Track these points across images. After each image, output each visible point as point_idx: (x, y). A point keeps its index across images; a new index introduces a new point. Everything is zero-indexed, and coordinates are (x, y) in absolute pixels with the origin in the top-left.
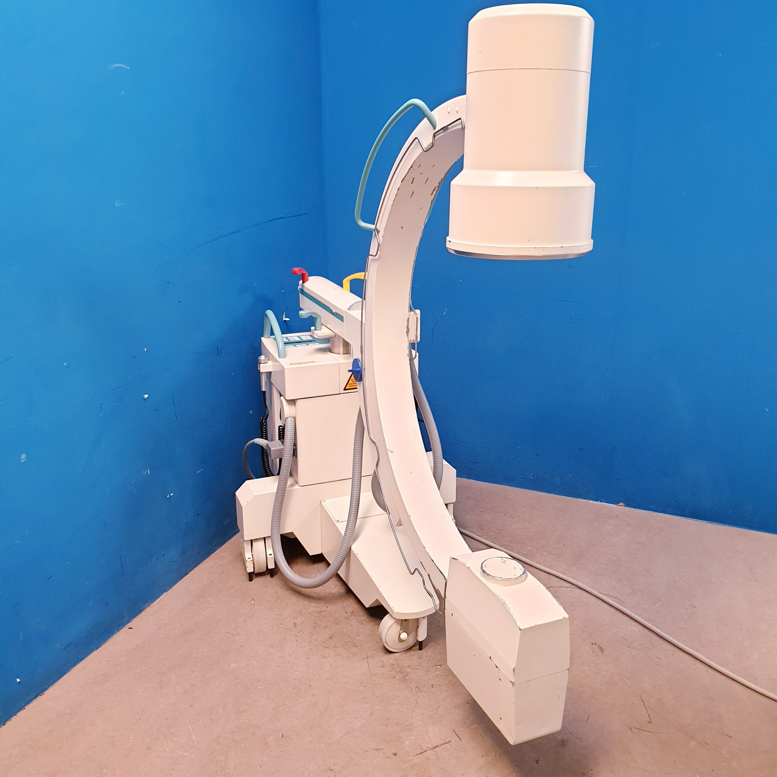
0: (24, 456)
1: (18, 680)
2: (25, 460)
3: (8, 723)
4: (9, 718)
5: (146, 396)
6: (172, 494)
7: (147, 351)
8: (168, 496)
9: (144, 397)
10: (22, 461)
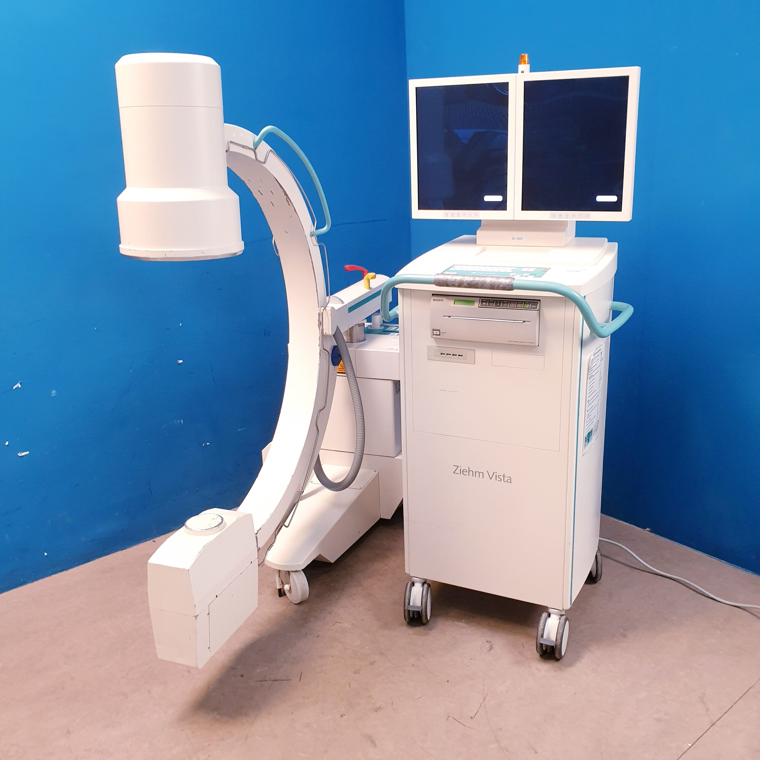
0: (54, 392)
1: (46, 554)
2: (55, 395)
3: (36, 583)
4: (36, 580)
5: (181, 361)
6: (208, 444)
7: (182, 326)
8: (204, 445)
9: (178, 362)
10: (52, 395)
